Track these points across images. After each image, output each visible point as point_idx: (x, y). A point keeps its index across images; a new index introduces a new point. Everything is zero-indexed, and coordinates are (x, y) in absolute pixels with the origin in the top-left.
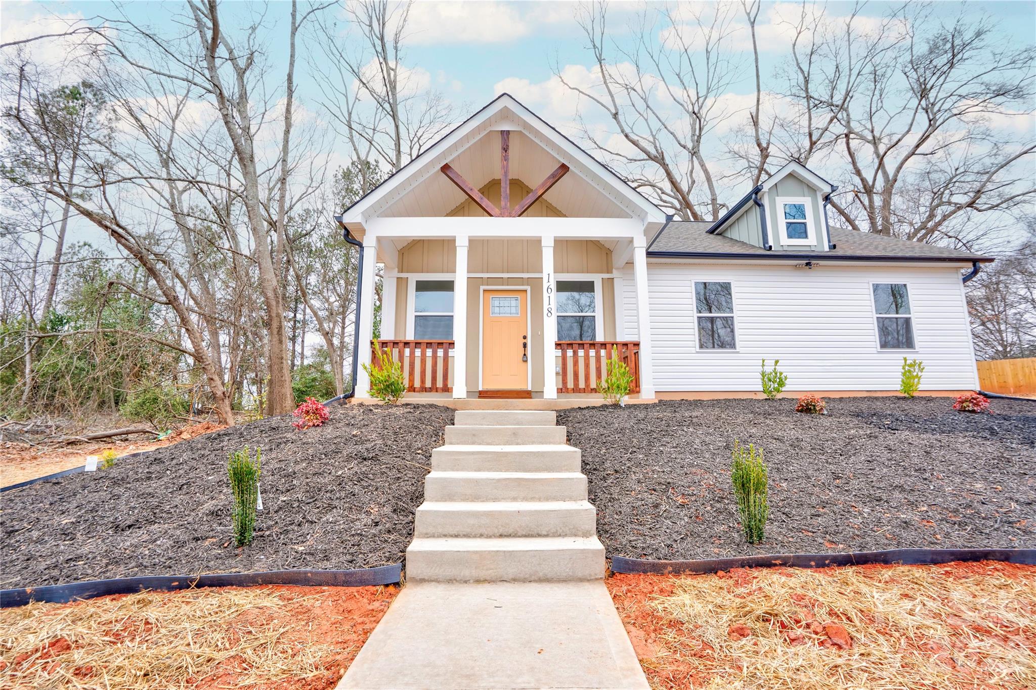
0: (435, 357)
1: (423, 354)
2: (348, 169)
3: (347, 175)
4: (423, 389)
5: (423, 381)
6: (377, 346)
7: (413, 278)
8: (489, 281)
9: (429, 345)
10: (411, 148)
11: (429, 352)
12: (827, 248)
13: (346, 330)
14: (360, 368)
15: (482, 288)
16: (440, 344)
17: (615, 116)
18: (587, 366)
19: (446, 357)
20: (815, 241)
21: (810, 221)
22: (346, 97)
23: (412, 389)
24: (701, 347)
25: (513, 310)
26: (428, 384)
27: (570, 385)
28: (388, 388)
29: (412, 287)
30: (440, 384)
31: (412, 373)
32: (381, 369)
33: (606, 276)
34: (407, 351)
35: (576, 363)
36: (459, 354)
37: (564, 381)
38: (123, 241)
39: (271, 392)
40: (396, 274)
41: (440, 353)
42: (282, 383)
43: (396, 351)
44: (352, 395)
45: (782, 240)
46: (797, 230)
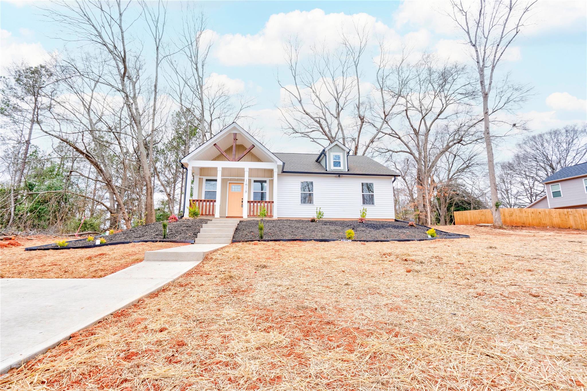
0: (210, 205)
1: (206, 204)
2: (179, 112)
3: (178, 115)
4: (206, 215)
5: (206, 212)
6: (191, 202)
7: (205, 178)
8: (231, 180)
9: (208, 201)
10: (210, 108)
11: (208, 203)
12: (347, 170)
13: (176, 192)
14: (186, 208)
15: (228, 182)
16: (212, 201)
17: (300, 102)
18: (257, 208)
19: (213, 205)
20: (343, 168)
21: (341, 161)
22: (179, 86)
23: (202, 215)
24: (302, 203)
25: (239, 190)
26: (207, 213)
27: (252, 214)
28: (195, 214)
29: (204, 181)
30: (211, 213)
31: (202, 210)
32: (192, 208)
33: (271, 179)
34: (201, 203)
35: (254, 207)
36: (218, 204)
37: (250, 213)
38: (90, 158)
39: (147, 219)
40: (199, 176)
41: (212, 203)
42: (151, 216)
43: (197, 203)
44: (183, 216)
45: (331, 167)
46: (337, 164)
